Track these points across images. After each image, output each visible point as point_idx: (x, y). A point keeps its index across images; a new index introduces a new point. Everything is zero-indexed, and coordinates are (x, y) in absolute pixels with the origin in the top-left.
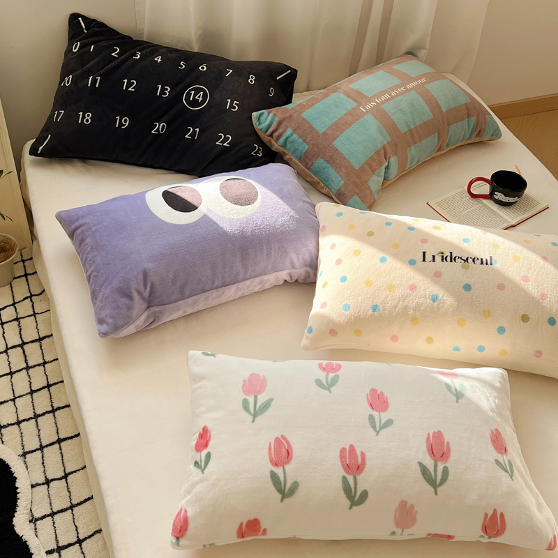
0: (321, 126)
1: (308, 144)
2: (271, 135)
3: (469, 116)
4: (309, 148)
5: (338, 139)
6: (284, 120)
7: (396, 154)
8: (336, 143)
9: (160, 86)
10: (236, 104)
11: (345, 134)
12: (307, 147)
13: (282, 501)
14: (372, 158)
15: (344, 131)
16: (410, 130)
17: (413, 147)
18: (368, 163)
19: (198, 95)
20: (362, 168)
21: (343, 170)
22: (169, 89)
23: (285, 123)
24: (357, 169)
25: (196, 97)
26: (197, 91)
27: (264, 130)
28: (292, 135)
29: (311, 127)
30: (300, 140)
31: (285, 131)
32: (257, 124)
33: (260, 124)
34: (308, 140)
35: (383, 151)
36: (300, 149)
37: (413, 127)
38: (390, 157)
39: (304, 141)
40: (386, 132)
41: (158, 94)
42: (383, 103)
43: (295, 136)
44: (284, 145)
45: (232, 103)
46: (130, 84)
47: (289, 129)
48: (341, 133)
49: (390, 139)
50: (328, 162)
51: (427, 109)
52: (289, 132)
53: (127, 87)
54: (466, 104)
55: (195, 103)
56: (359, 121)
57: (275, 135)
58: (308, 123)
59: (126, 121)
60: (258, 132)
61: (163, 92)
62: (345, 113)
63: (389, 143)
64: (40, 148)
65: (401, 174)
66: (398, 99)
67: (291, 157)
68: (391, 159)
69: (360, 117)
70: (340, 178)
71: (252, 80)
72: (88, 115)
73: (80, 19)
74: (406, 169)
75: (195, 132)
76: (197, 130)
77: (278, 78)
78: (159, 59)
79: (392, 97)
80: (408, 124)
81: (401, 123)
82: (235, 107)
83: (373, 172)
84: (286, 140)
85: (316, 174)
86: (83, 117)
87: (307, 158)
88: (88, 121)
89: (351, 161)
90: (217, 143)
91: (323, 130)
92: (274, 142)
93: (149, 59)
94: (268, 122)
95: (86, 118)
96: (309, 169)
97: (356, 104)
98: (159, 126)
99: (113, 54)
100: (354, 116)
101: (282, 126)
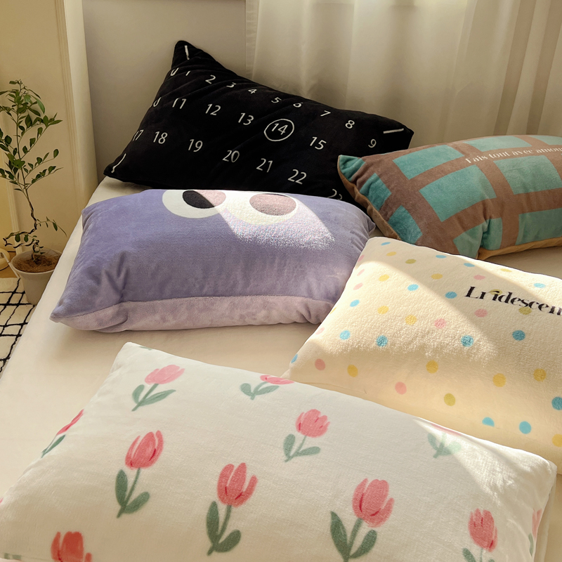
0: (410, 173)
1: (391, 190)
2: (355, 182)
4: (391, 195)
5: (427, 187)
6: (372, 164)
7: (501, 215)
8: (424, 191)
9: (244, 114)
10: (322, 143)
11: (437, 182)
12: (390, 194)
14: (465, 211)
15: (437, 178)
16: (527, 194)
17: (527, 215)
18: (459, 217)
19: (283, 128)
20: (449, 220)
21: (425, 220)
22: (253, 119)
23: (372, 168)
24: (442, 221)
25: (279, 129)
26: (282, 124)
27: (348, 174)
28: (376, 180)
29: (400, 172)
30: (384, 186)
31: (370, 176)
32: (341, 168)
33: (344, 168)
34: (392, 186)
35: (481, 206)
36: (382, 196)
37: (532, 190)
38: (491, 218)
39: (388, 187)
40: (491, 187)
41: (239, 121)
42: (497, 159)
43: (380, 181)
44: (366, 194)
45: (317, 141)
46: (213, 109)
47: (375, 174)
48: (433, 181)
49: (495, 196)
50: (409, 211)
51: (557, 176)
52: (375, 176)
53: (210, 111)
55: (277, 135)
56: (460, 171)
57: (359, 181)
58: (398, 168)
59: (199, 145)
60: (342, 177)
61: (245, 120)
62: (445, 161)
63: (492, 200)
64: (114, 167)
65: (509, 248)
66: (520, 158)
67: (371, 206)
68: (493, 220)
69: (462, 168)
70: (419, 230)
71: (350, 124)
72: (164, 135)
73: (186, 47)
74: (517, 243)
75: (267, 164)
76: (271, 162)
77: (385, 132)
78: (253, 91)
79: (512, 156)
80: (524, 186)
81: (516, 183)
82: (320, 146)
83: (465, 229)
84: (369, 187)
85: (394, 225)
86: (159, 136)
87: (386, 208)
88: (162, 141)
89: (436, 211)
90: (290, 179)
91: (412, 176)
92: (356, 190)
93: (242, 90)
94: (354, 166)
95: (162, 138)
96: (387, 220)
97: (462, 155)
98: (232, 153)
99: (207, 81)
100: (456, 166)
101: (368, 171)
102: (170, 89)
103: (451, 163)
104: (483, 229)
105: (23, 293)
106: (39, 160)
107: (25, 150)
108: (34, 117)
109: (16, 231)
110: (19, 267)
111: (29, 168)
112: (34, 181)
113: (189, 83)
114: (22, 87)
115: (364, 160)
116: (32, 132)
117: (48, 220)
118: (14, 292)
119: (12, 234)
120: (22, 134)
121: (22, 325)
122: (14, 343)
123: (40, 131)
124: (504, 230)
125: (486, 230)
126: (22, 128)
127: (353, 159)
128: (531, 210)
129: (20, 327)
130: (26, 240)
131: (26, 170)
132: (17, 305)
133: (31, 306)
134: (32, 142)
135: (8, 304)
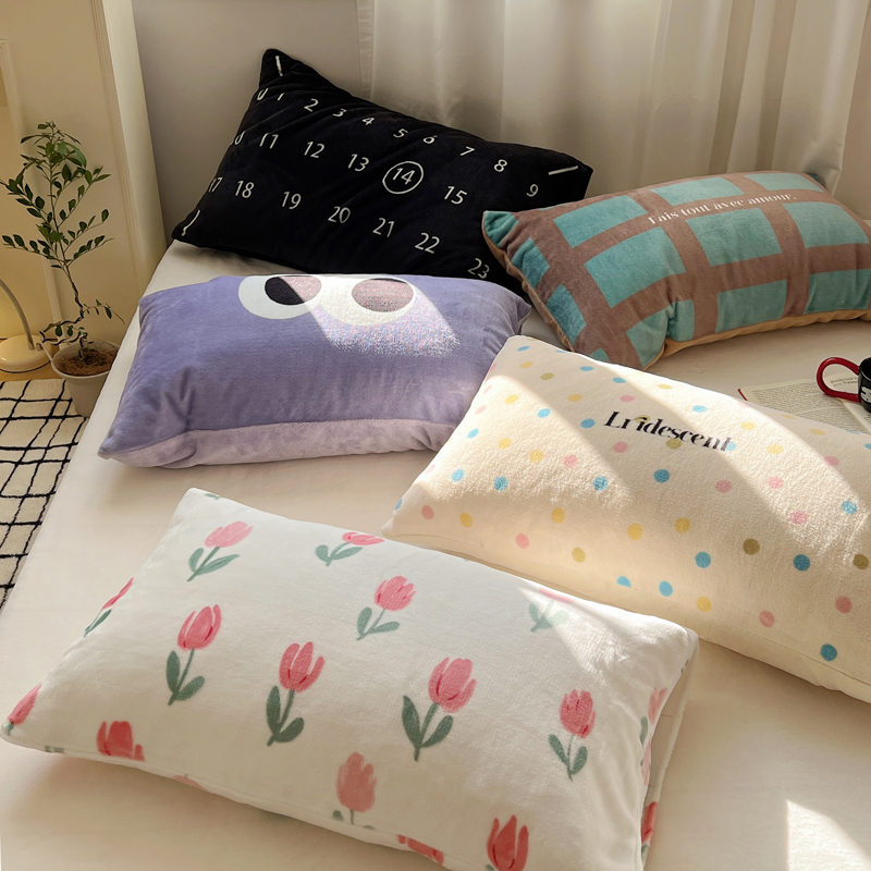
0: (574, 239)
1: (550, 262)
2: (504, 248)
3: (859, 265)
4: (550, 269)
5: (594, 259)
6: (526, 225)
7: (692, 297)
8: (590, 265)
9: (356, 156)
10: (461, 194)
11: (607, 252)
12: (548, 267)
13: (170, 703)
14: (642, 292)
15: (608, 247)
16: (730, 266)
17: (729, 294)
18: (633, 301)
19: (408, 175)
20: (621, 307)
21: (590, 306)
22: (367, 162)
23: (526, 230)
24: (611, 307)
25: (403, 177)
26: (407, 168)
27: (495, 238)
28: (531, 247)
29: (561, 237)
30: (541, 257)
31: (524, 242)
32: (488, 229)
33: (490, 230)
34: (551, 256)
35: (664, 285)
36: (538, 270)
37: (736, 260)
38: (677, 300)
39: (546, 257)
40: (678, 258)
41: (351, 167)
42: (690, 216)
43: (535, 249)
44: (519, 265)
45: (455, 192)
46: (314, 149)
47: (530, 238)
48: (603, 250)
49: (683, 271)
50: (571, 292)
51: (774, 238)
52: (530, 241)
53: (311, 152)
54: (858, 247)
55: (400, 184)
56: (638, 236)
57: (510, 247)
58: (559, 231)
59: (296, 199)
60: (488, 241)
61: (357, 164)
62: (621, 222)
63: (679, 276)
64: (185, 228)
65: (706, 337)
66: (723, 214)
67: (527, 284)
68: (679, 303)
69: (641, 231)
70: (582, 318)
71: (501, 166)
72: (250, 186)
73: (277, 58)
74: (717, 330)
75: (387, 225)
76: (392, 223)
77: (550, 173)
78: (369, 121)
79: (714, 211)
80: (726, 255)
81: (714, 249)
82: (459, 199)
83: (642, 316)
84: (522, 256)
85: (553, 310)
86: (243, 188)
87: (544, 285)
88: (247, 193)
89: (604, 293)
90: (417, 246)
91: (577, 244)
92: (507, 259)
93: (355, 120)
94: (503, 227)
95: (247, 190)
96: (545, 303)
97: (644, 212)
98: (340, 211)
99: (306, 107)
100: (634, 228)
101: (522, 234)
102: (256, 118)
103: (629, 224)
104: (667, 313)
105: (70, 401)
106: (83, 226)
107: (63, 214)
108: (73, 167)
109: (57, 319)
110: (63, 368)
111: (69, 238)
112: (76, 256)
113: (281, 111)
114: (55, 130)
115: (517, 218)
116: (70, 191)
117: (99, 304)
118: (59, 400)
119: (51, 325)
120: (59, 193)
121: (69, 446)
122: (60, 472)
123: (81, 191)
124: (696, 315)
125: (672, 315)
126: (58, 184)
127: (502, 216)
128: (734, 287)
129: (67, 449)
130: (70, 333)
131: (66, 241)
132: (63, 418)
133: (81, 419)
134: (72, 204)
135: (51, 416)
